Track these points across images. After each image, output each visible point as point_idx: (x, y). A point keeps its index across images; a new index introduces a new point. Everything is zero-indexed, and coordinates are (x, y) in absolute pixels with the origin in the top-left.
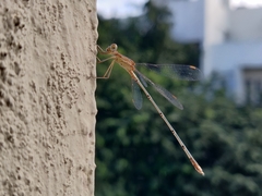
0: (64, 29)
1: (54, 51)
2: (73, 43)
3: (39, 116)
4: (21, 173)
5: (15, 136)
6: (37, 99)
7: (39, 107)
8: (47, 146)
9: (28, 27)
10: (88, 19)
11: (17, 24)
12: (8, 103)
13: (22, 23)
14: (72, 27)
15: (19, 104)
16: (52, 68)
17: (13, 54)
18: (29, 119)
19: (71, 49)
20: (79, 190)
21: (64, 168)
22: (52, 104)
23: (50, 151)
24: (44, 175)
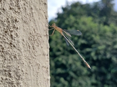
0: (34, 20)
1: (31, 28)
2: (38, 25)
3: (26, 49)
4: (20, 68)
5: (17, 56)
6: (25, 44)
7: (26, 47)
8: (30, 59)
9: (20, 21)
10: (44, 16)
11: (16, 21)
12: (14, 46)
13: (18, 20)
14: (38, 19)
15: (18, 46)
16: (30, 34)
17: (15, 30)
18: (22, 51)
19: (37, 26)
20: (43, 74)
21: (37, 67)
22: (31, 45)
23: (31, 61)
24: (29, 69)
